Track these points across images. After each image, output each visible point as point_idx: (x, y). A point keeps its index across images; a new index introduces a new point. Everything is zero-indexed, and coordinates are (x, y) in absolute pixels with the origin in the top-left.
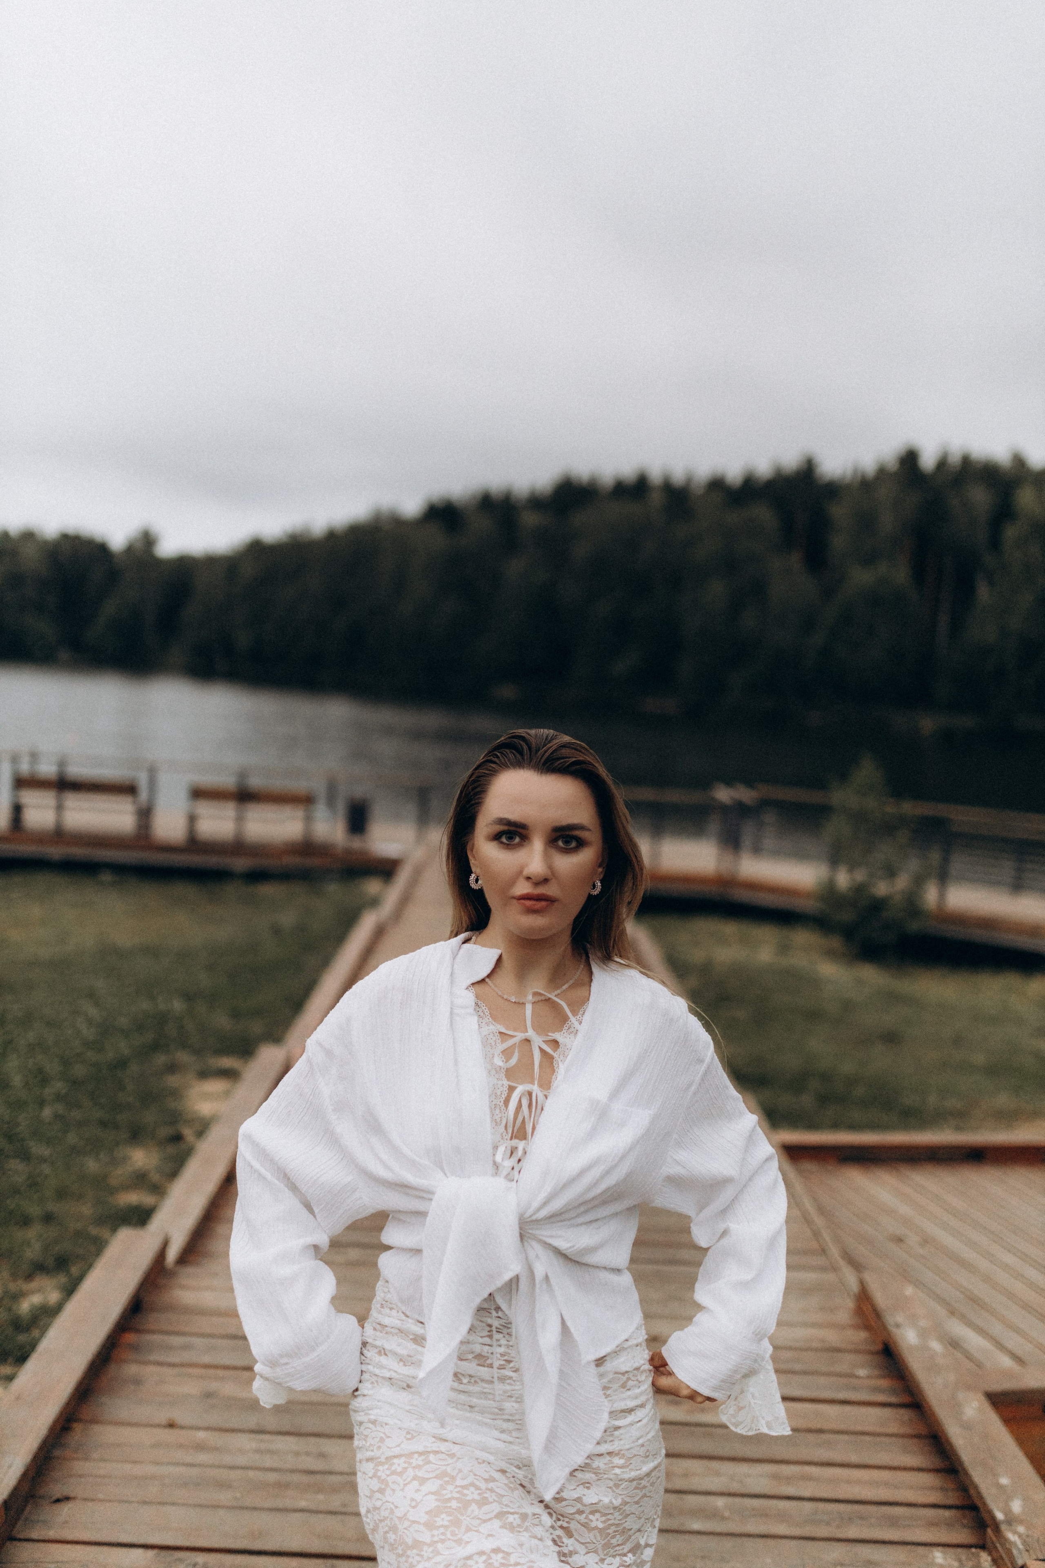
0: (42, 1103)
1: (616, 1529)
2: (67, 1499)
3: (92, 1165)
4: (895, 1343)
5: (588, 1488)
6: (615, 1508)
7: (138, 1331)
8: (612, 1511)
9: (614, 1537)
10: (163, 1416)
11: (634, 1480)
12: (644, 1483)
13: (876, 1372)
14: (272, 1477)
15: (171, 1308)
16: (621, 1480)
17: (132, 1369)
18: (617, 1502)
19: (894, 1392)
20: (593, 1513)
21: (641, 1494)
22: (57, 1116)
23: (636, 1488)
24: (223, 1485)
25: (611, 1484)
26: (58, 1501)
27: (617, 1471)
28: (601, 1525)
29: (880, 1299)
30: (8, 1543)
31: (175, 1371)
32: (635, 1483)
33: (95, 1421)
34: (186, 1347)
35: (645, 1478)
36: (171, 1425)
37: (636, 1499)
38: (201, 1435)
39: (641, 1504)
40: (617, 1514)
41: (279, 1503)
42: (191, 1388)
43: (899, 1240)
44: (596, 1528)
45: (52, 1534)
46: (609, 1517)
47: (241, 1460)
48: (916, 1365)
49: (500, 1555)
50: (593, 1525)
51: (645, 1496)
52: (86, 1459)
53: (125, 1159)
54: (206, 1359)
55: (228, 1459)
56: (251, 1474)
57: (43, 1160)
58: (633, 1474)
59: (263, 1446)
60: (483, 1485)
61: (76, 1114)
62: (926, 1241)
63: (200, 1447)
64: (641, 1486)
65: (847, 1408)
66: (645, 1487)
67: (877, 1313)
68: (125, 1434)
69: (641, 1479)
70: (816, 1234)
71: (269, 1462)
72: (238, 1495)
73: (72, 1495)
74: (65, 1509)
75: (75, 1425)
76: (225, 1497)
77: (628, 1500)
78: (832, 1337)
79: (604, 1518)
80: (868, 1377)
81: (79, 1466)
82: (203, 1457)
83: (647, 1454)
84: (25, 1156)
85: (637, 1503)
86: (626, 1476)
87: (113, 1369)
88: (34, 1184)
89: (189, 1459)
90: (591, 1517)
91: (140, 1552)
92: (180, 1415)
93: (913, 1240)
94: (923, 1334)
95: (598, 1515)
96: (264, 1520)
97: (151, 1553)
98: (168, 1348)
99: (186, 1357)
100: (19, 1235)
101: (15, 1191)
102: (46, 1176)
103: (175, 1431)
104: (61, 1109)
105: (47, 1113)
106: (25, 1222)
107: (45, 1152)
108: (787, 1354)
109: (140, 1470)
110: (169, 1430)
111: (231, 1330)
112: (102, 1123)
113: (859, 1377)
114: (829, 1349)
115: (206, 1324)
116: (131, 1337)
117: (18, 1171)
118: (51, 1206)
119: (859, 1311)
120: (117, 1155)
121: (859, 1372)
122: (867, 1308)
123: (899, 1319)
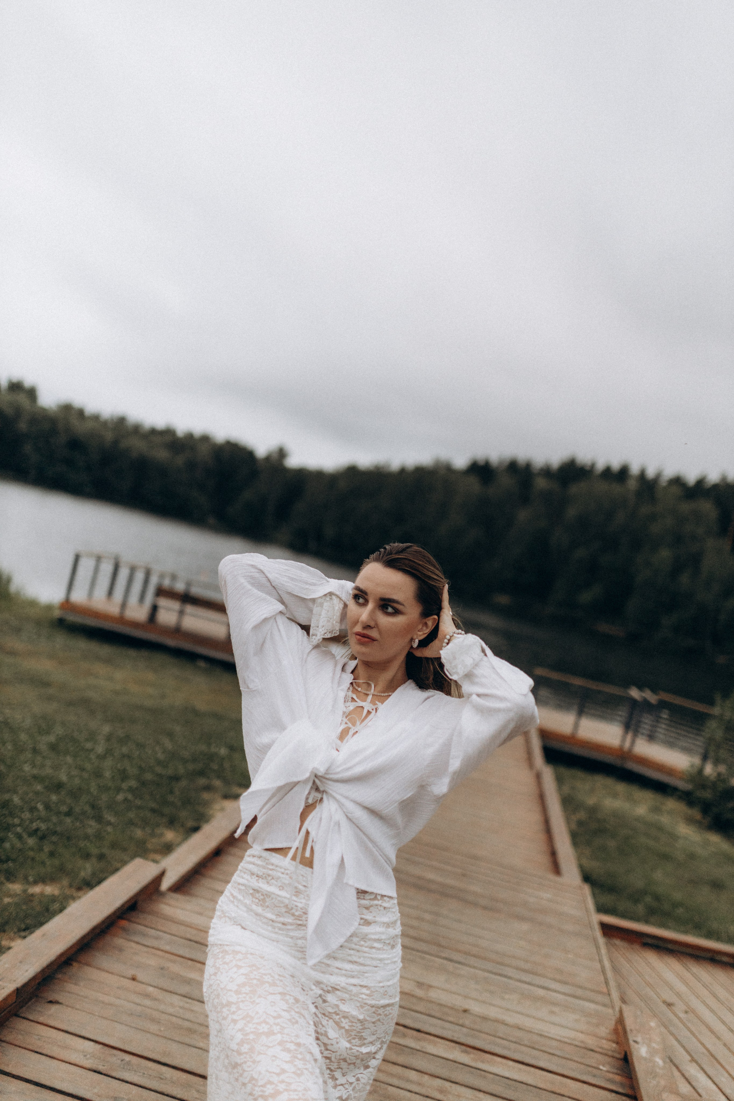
0: (119, 790)
1: (357, 1034)
2: (57, 1002)
3: (139, 833)
4: (631, 1054)
6: (359, 1020)
7: (129, 920)
9: (354, 1039)
10: (130, 973)
11: (374, 1006)
12: (380, 1011)
13: (615, 1071)
14: (187, 1024)
16: (365, 1004)
17: (119, 941)
18: (361, 1017)
19: (622, 1085)
22: (126, 800)
23: (374, 1013)
24: (153, 1020)
25: (358, 1005)
26: (51, 1002)
27: (364, 997)
28: (347, 1027)
29: (629, 1023)
30: (14, 1018)
31: (145, 949)
32: (374, 1009)
33: (88, 964)
34: (157, 938)
35: (382, 1008)
36: (134, 979)
37: (374, 1020)
38: (151, 989)
39: (376, 1025)
40: (359, 1025)
41: (187, 1040)
42: (153, 962)
43: (669, 1005)
44: (344, 1028)
45: (41, 1019)
47: (171, 1010)
48: (640, 1068)
49: (278, 1027)
51: (379, 1020)
52: (76, 984)
53: (162, 835)
54: (167, 948)
55: (162, 1007)
56: (174, 1019)
57: (109, 823)
58: (373, 1002)
59: (187, 1006)
61: (138, 802)
62: (689, 1010)
63: (147, 996)
64: (378, 1013)
65: (585, 1086)
66: (380, 1015)
67: (625, 1033)
68: (104, 975)
69: (379, 1008)
70: (607, 983)
71: (188, 1015)
72: (162, 1029)
73: (60, 1001)
74: (54, 1008)
75: (75, 964)
76: (154, 1028)
77: (368, 1018)
78: (591, 1042)
79: (350, 1024)
80: (608, 1072)
81: (70, 987)
82: (147, 1002)
83: (386, 993)
84: (99, 819)
85: (374, 1023)
86: (369, 1002)
88: (99, 836)
89: (138, 1001)
91: (92, 1043)
92: (141, 976)
93: (680, 1007)
94: (653, 1052)
96: (174, 1047)
97: (99, 1047)
98: (144, 935)
99: (155, 943)
100: (80, 862)
101: (87, 837)
102: (108, 833)
103: (134, 983)
104: (130, 797)
105: (120, 797)
106: (87, 856)
107: (112, 819)
108: (554, 1043)
109: (106, 999)
110: (132, 981)
111: (188, 936)
112: (153, 811)
113: (601, 1070)
114: (586, 1048)
115: (174, 928)
116: (124, 923)
117: (92, 826)
118: (105, 851)
119: (616, 1031)
120: (158, 831)
121: (601, 1067)
122: (620, 1027)
123: (639, 1039)
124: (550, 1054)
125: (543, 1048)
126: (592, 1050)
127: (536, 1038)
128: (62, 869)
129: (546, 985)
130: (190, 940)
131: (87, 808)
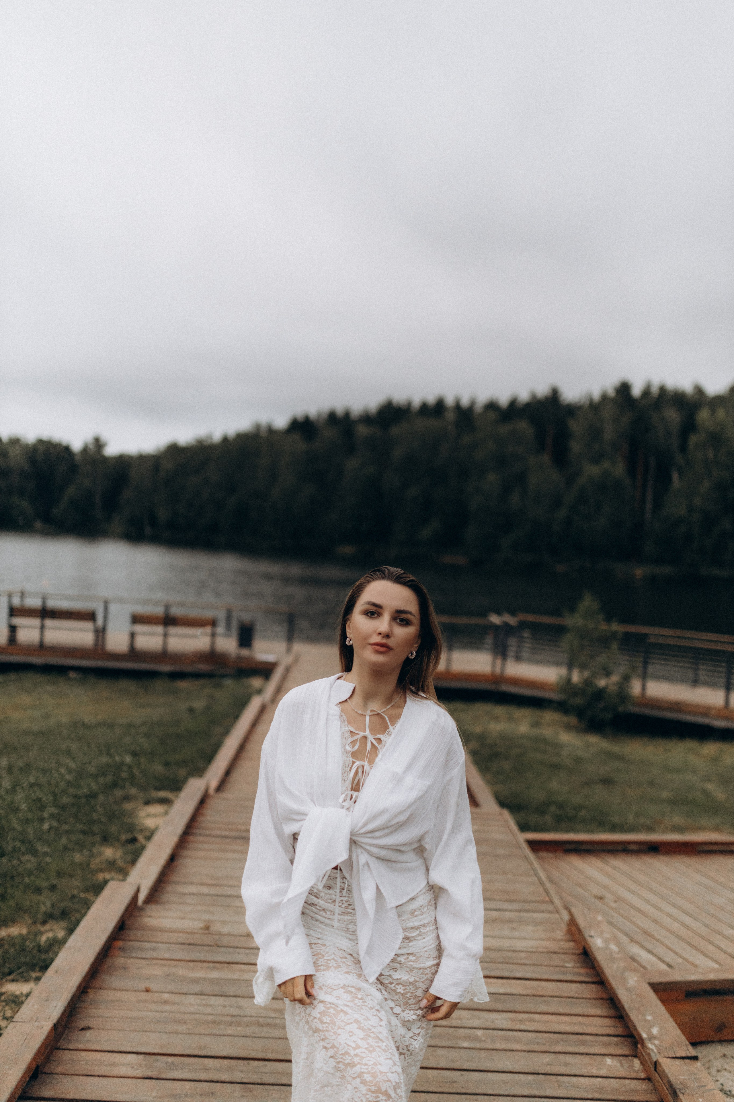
0: (42, 820)
1: (411, 995)
2: (89, 1028)
3: (78, 857)
4: (590, 948)
5: (396, 971)
6: (410, 983)
7: (123, 940)
8: (408, 985)
9: (410, 999)
10: (142, 986)
11: (420, 969)
13: (578, 965)
14: (210, 1018)
15: (142, 928)
16: (413, 968)
17: (121, 961)
18: (411, 980)
19: (587, 975)
20: (398, 984)
21: (426, 978)
22: (51, 828)
23: (422, 974)
24: (180, 1022)
26: (82, 1029)
27: (412, 963)
28: (402, 992)
29: (581, 922)
30: (55, 1051)
31: (147, 962)
32: (421, 970)
33: (101, 988)
34: (154, 949)
35: (428, 969)
36: (148, 991)
38: (166, 996)
39: (425, 983)
40: (411, 987)
41: (216, 1032)
42: (157, 971)
43: (601, 898)
45: (81, 1046)
46: (407, 987)
47: (191, 1009)
48: (601, 958)
50: (398, 991)
52: (98, 1008)
53: (100, 854)
54: (166, 956)
55: (182, 1009)
56: (197, 1016)
57: (45, 854)
58: (420, 965)
59: (204, 1002)
60: (339, 960)
61: (65, 827)
62: (617, 899)
63: (165, 1002)
64: (425, 973)
65: (559, 984)
67: (579, 931)
68: (119, 995)
69: (425, 968)
70: (546, 892)
72: (190, 1027)
73: (91, 1026)
74: (88, 1034)
75: (89, 990)
76: (183, 1028)
77: (418, 979)
78: (552, 946)
79: (403, 988)
80: (573, 967)
81: (93, 1011)
82: (167, 1008)
83: (429, 956)
84: (34, 852)
86: (417, 966)
87: (109, 961)
88: (41, 868)
89: (160, 1008)
90: (397, 986)
91: (134, 1056)
92: (152, 986)
93: (609, 898)
94: (606, 941)
95: (400, 986)
96: (206, 1041)
97: (140, 1057)
98: (143, 949)
99: (154, 954)
100: (36, 898)
101: (30, 873)
102: (48, 864)
103: (150, 994)
104: (55, 824)
105: (46, 826)
106: (38, 891)
107: (46, 849)
108: (523, 955)
109: (130, 1014)
110: (146, 993)
111: (180, 940)
112: (83, 832)
113: (567, 967)
114: (550, 952)
115: (165, 937)
116: (119, 944)
117: (30, 861)
118: (54, 881)
119: (569, 932)
120: (95, 851)
121: (567, 965)
122: (574, 928)
123: (592, 933)
124: (521, 964)
125: (516, 961)
126: (556, 953)
127: (509, 954)
128: (19, 908)
129: (498, 907)
130: (183, 944)
131: (18, 844)
